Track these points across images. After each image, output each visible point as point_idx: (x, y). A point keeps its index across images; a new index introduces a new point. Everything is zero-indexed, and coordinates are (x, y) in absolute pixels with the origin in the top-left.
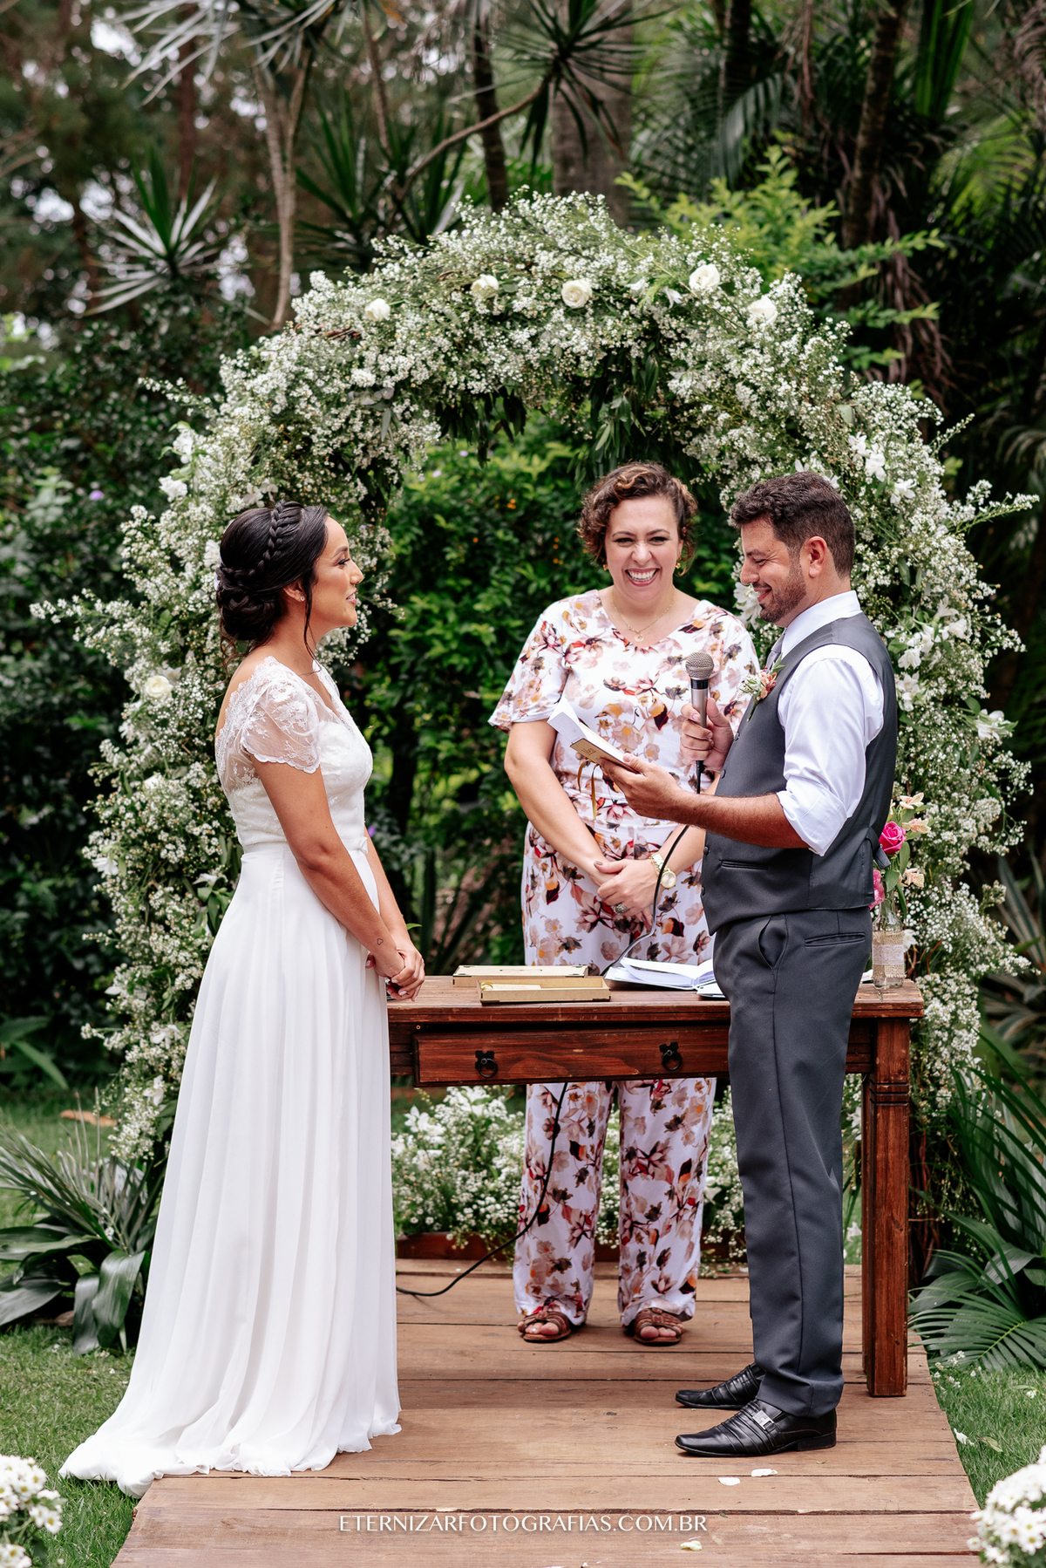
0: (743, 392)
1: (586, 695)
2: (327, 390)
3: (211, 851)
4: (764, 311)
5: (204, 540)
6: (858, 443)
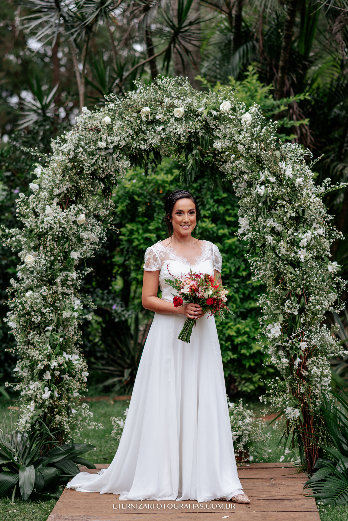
0: (240, 147)
2: (89, 150)
3: (50, 318)
4: (247, 117)
5: (45, 205)
6: (283, 165)
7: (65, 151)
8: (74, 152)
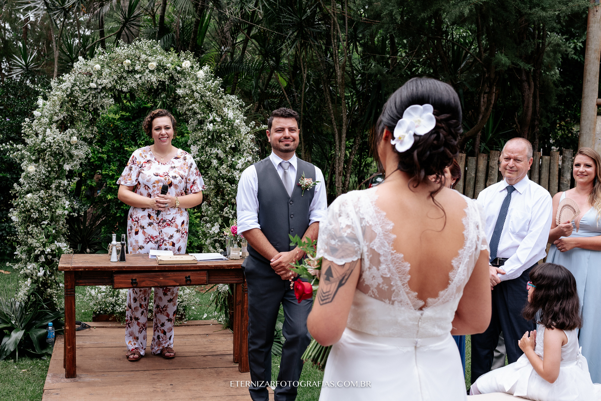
0: (196, 94)
1: (148, 178)
2: (83, 88)
3: (46, 215)
4: (201, 74)
5: (46, 128)
6: (225, 110)
7: (64, 88)
8: (71, 90)
